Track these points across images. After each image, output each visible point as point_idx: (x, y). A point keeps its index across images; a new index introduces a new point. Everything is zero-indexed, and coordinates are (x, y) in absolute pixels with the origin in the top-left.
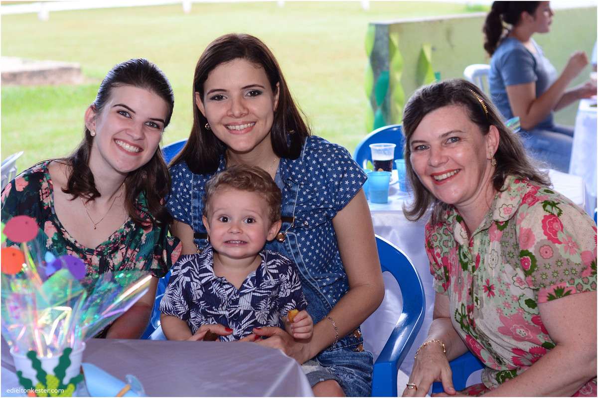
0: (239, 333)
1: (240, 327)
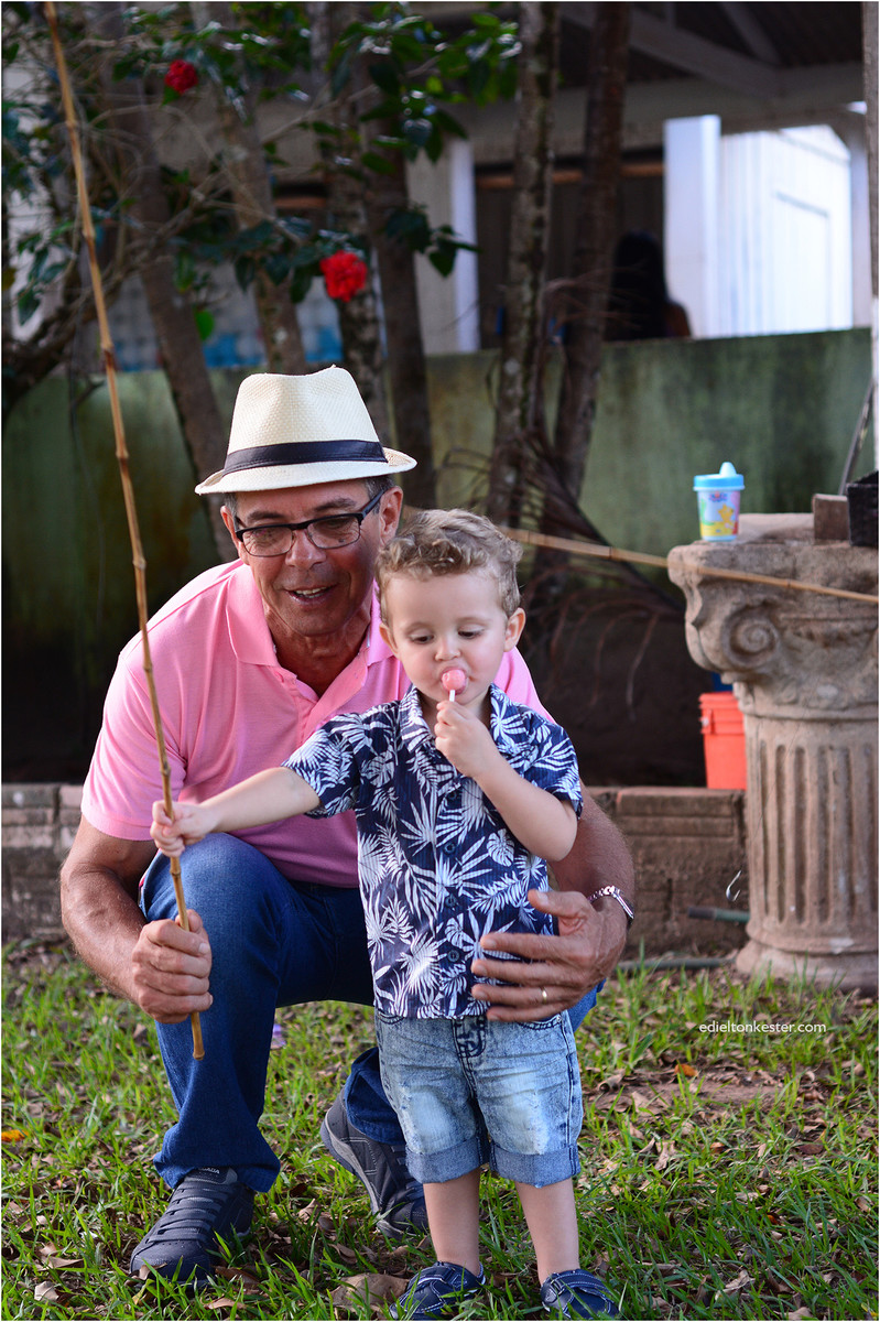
0: (456, 881)
1: (459, 869)
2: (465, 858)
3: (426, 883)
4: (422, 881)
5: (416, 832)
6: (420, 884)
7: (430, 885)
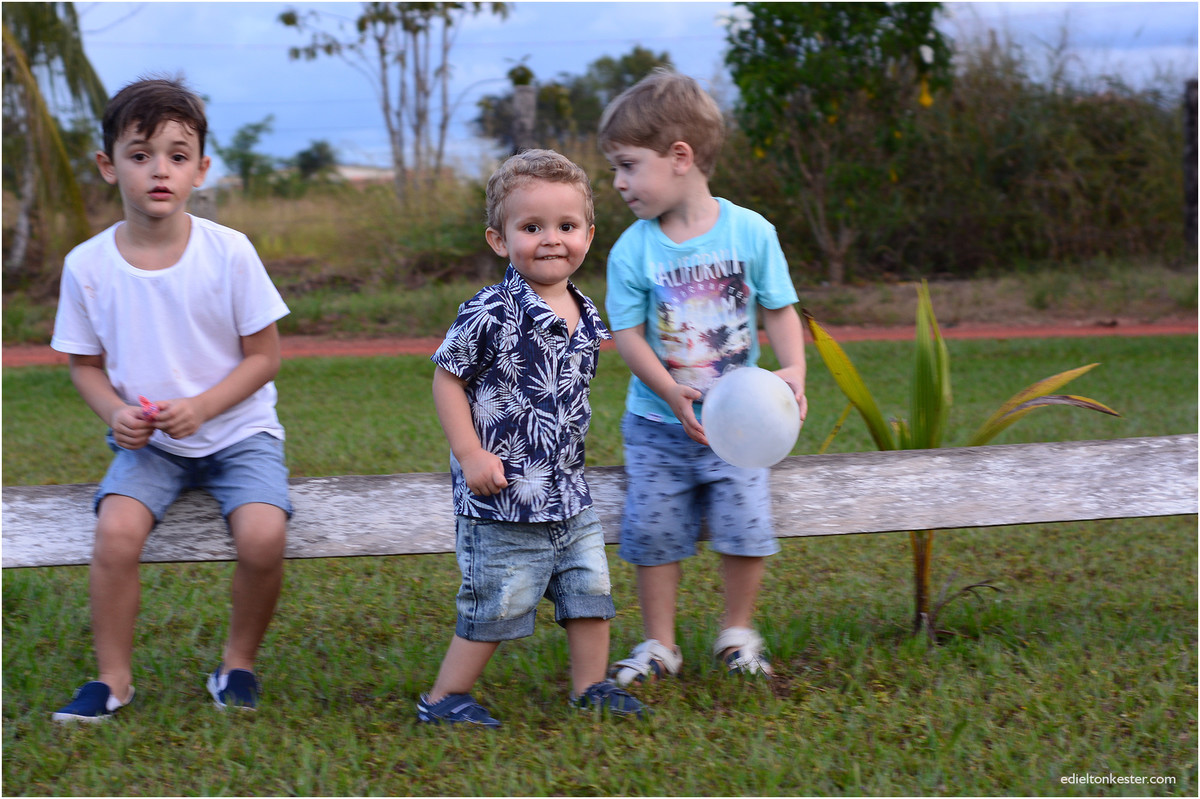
2: (573, 404)
3: (546, 422)
4: (543, 421)
5: (542, 384)
6: (542, 423)
7: (549, 424)
